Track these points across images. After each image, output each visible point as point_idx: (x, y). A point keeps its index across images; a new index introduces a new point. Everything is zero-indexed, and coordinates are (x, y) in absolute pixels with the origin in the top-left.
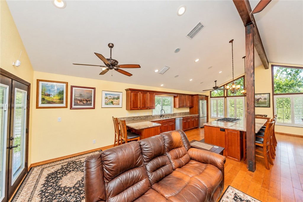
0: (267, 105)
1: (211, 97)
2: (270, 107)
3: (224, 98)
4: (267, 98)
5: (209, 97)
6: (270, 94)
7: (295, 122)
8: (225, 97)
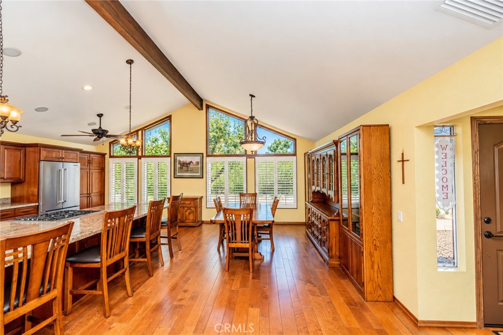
0: (199, 174)
1: (111, 157)
2: (202, 178)
3: (137, 159)
4: (199, 161)
5: (107, 156)
6: (203, 154)
7: (229, 200)
8: (139, 158)
